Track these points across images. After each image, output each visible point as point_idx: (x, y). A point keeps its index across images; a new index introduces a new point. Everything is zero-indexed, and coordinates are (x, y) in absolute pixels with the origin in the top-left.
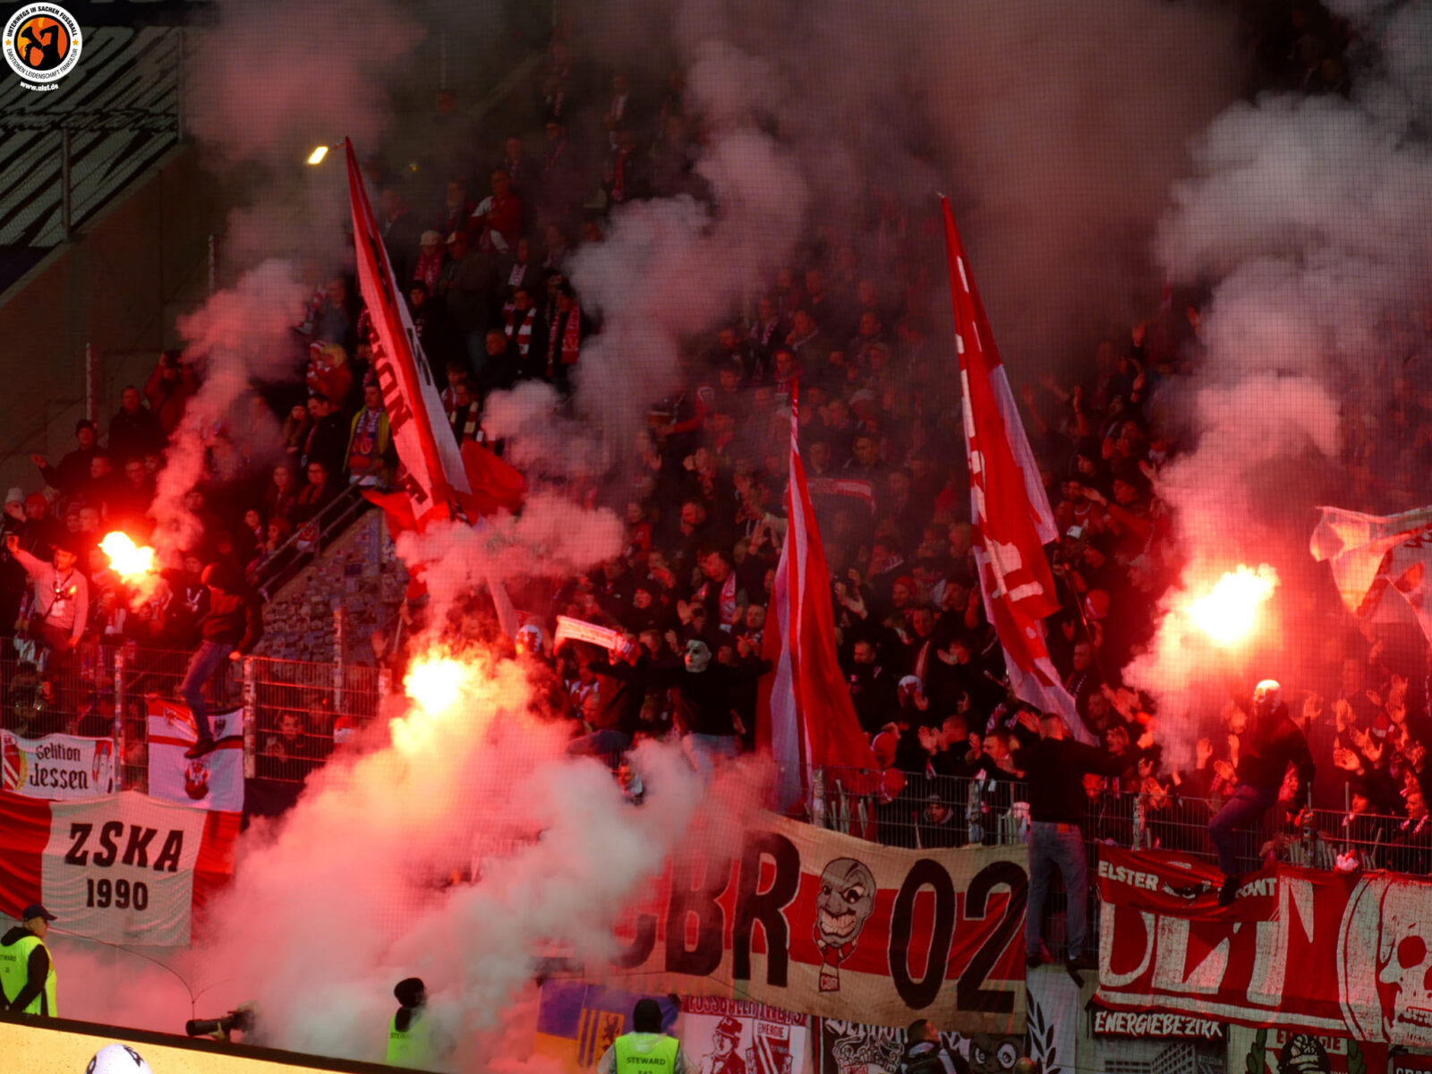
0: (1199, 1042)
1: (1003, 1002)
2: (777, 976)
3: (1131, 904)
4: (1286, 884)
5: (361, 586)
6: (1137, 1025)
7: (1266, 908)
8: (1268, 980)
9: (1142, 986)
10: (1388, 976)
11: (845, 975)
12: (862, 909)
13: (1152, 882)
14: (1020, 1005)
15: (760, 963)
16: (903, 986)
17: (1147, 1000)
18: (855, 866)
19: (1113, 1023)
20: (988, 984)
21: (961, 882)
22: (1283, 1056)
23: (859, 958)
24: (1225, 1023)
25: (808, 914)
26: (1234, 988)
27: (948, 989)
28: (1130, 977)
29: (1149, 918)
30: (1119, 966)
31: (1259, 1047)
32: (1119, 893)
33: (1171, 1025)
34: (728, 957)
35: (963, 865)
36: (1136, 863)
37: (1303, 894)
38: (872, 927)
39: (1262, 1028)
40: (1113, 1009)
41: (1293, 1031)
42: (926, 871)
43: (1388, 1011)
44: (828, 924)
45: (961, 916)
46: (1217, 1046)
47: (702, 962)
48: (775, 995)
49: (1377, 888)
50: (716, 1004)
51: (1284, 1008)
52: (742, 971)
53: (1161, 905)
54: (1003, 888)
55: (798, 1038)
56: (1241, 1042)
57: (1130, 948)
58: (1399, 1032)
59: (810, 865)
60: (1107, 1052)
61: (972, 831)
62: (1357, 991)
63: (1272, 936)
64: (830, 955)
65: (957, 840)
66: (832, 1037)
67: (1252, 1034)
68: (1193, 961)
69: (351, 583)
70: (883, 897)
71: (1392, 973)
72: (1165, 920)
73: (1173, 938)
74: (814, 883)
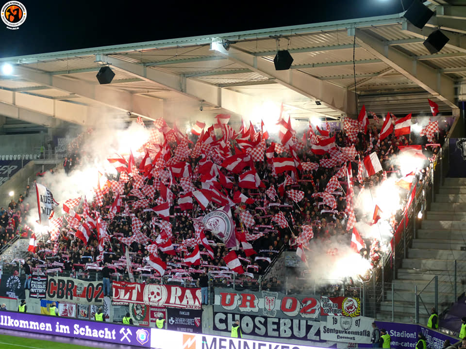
0: (126, 305)
1: (100, 301)
2: (71, 298)
3: (117, 288)
4: (137, 285)
5: (17, 249)
6: (118, 303)
7: (134, 288)
8: (134, 297)
9: (118, 298)
10: (149, 297)
11: (81, 298)
12: (83, 289)
13: (119, 285)
14: (103, 301)
15: (69, 297)
16: (87, 299)
17: (119, 300)
18: (81, 284)
19: (115, 303)
20: (99, 299)
21: (95, 286)
22: (136, 307)
23: (83, 296)
24: (129, 303)
25: (75, 291)
26: (130, 299)
27: (94, 299)
28: (117, 297)
29: (119, 290)
30: (115, 296)
31: (133, 306)
32: (115, 286)
33: (122, 303)
34: (65, 296)
35: (95, 284)
36: (117, 283)
37: (139, 286)
38: (84, 292)
39: (134, 303)
40: (115, 301)
41: (138, 303)
42: (91, 284)
43: (150, 301)
44: (78, 292)
45: (95, 290)
46: (128, 306)
47: (62, 297)
48: (71, 301)
49: (148, 285)
50: (63, 302)
51: (137, 300)
52: (67, 298)
53: (120, 288)
54: (100, 286)
55: (74, 306)
56: (131, 305)
57: (117, 293)
58: (151, 304)
59: (75, 284)
60: (114, 307)
61: (97, 279)
62: (146, 298)
63: (135, 292)
64: (78, 296)
65: (95, 280)
66: (78, 306)
67: (132, 304)
68: (125, 295)
69: (16, 249)
70: (85, 288)
71: (150, 296)
72: (122, 290)
73: (122, 292)
74: (76, 286)
